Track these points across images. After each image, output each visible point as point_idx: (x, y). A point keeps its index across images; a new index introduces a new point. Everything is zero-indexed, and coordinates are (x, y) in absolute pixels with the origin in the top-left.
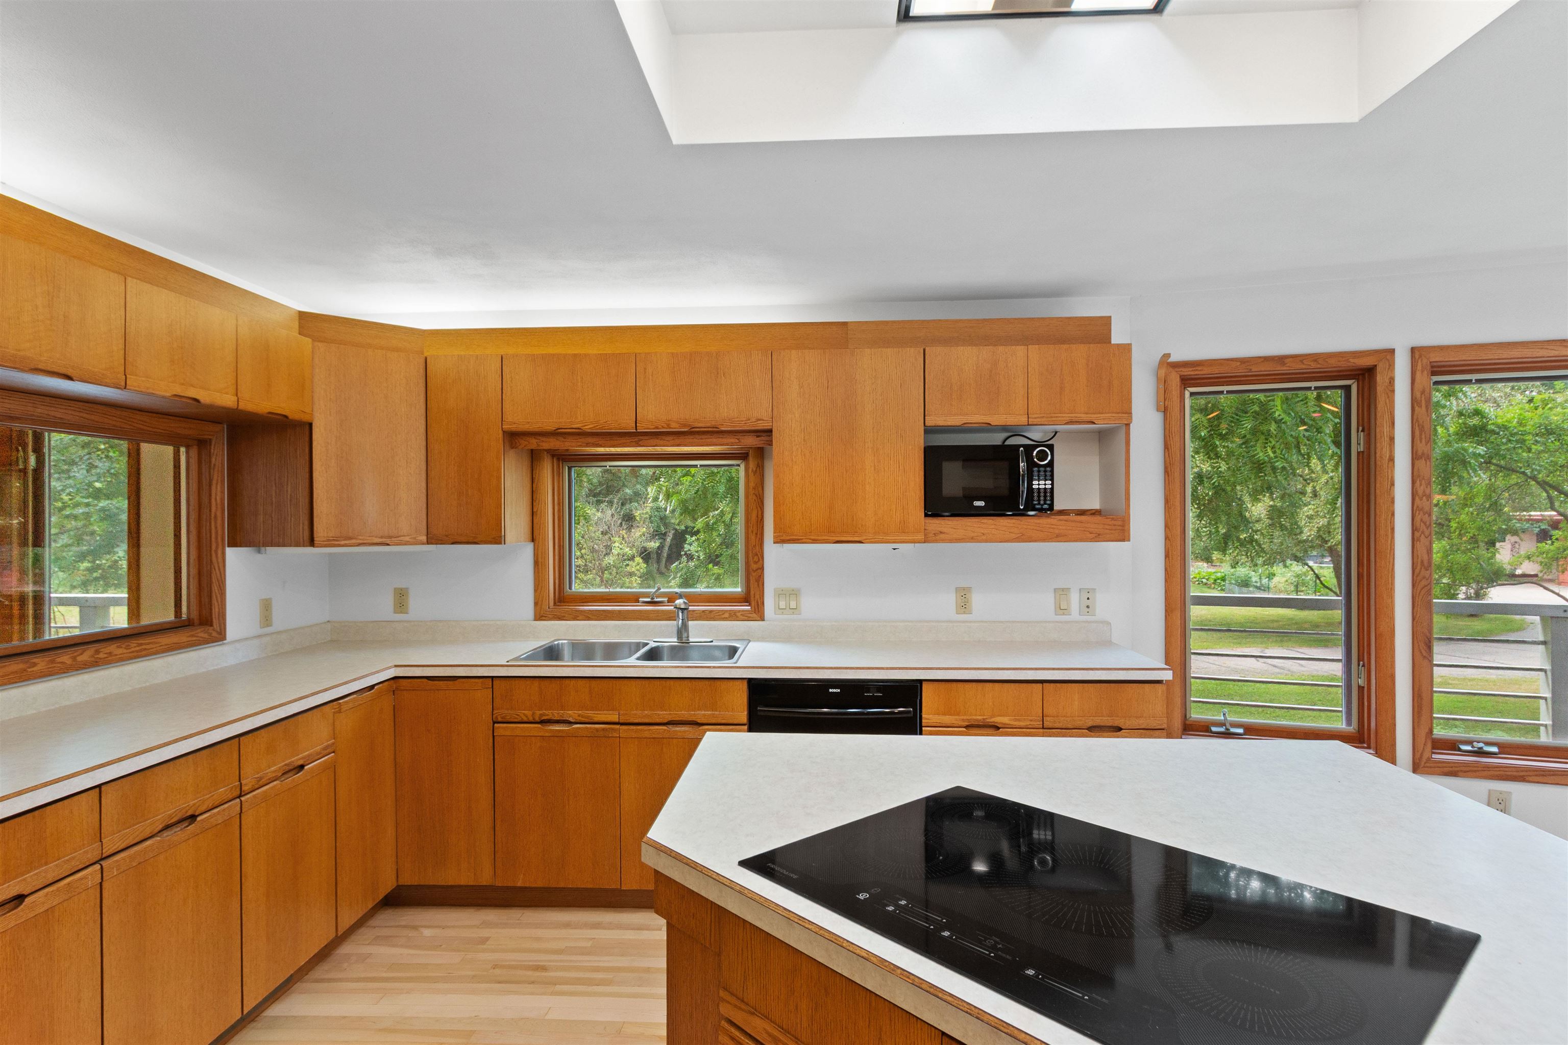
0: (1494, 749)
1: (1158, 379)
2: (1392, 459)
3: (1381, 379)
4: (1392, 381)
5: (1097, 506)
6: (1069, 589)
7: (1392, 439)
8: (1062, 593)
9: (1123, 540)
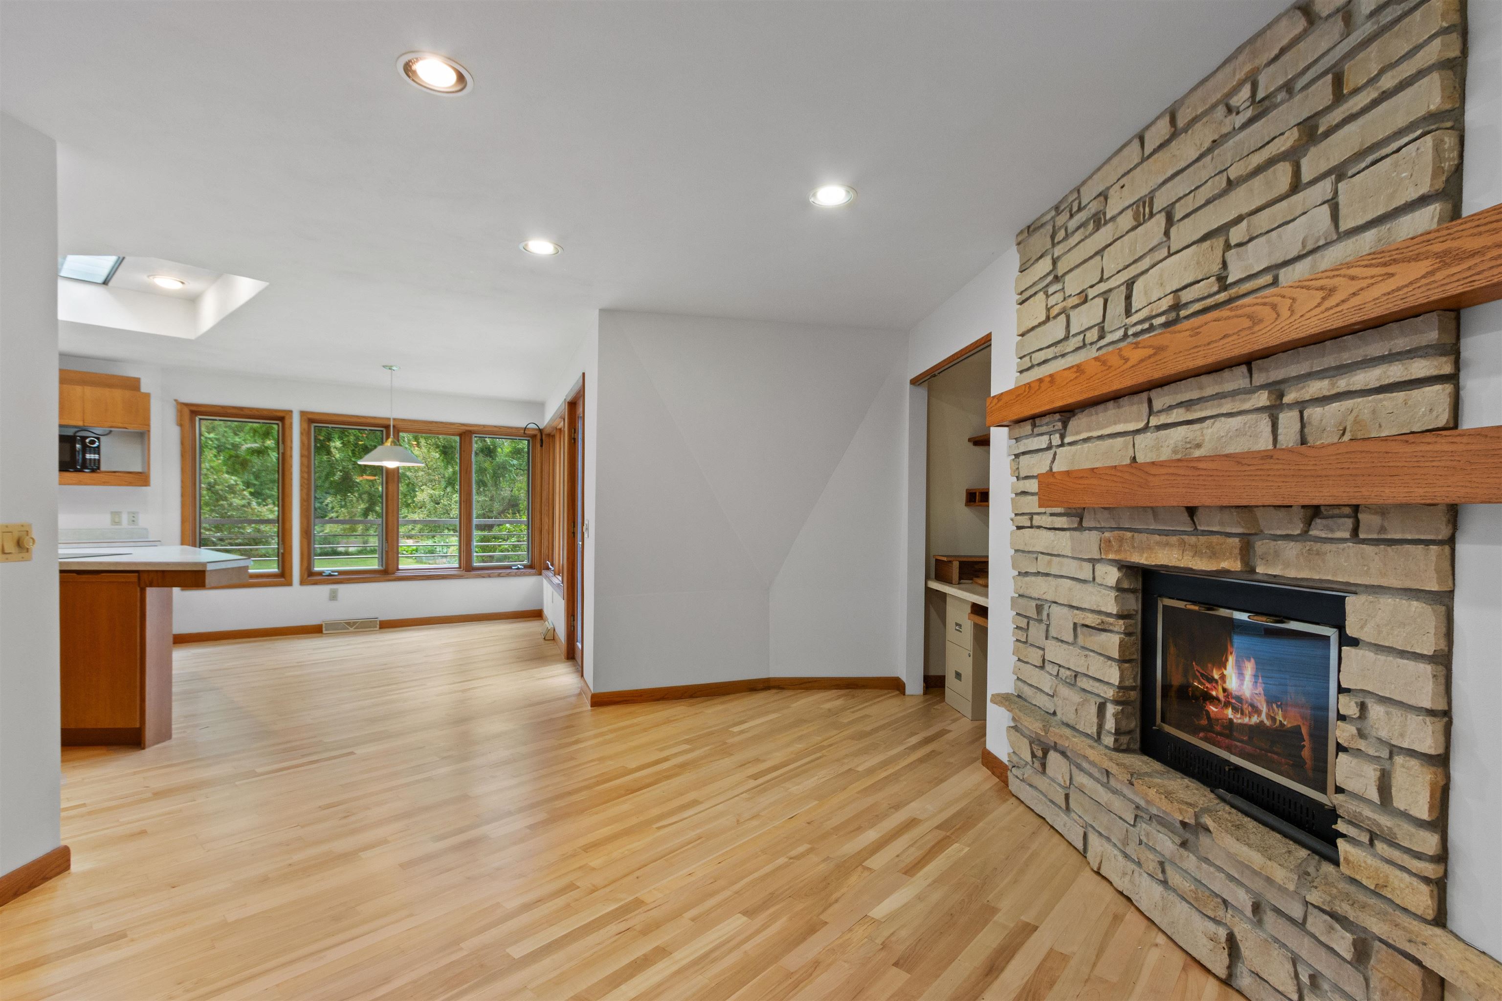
0: (336, 574)
1: (178, 410)
2: (291, 456)
3: (287, 422)
4: (291, 424)
5: (140, 470)
6: (120, 512)
7: (291, 448)
8: (116, 514)
9: (146, 486)
